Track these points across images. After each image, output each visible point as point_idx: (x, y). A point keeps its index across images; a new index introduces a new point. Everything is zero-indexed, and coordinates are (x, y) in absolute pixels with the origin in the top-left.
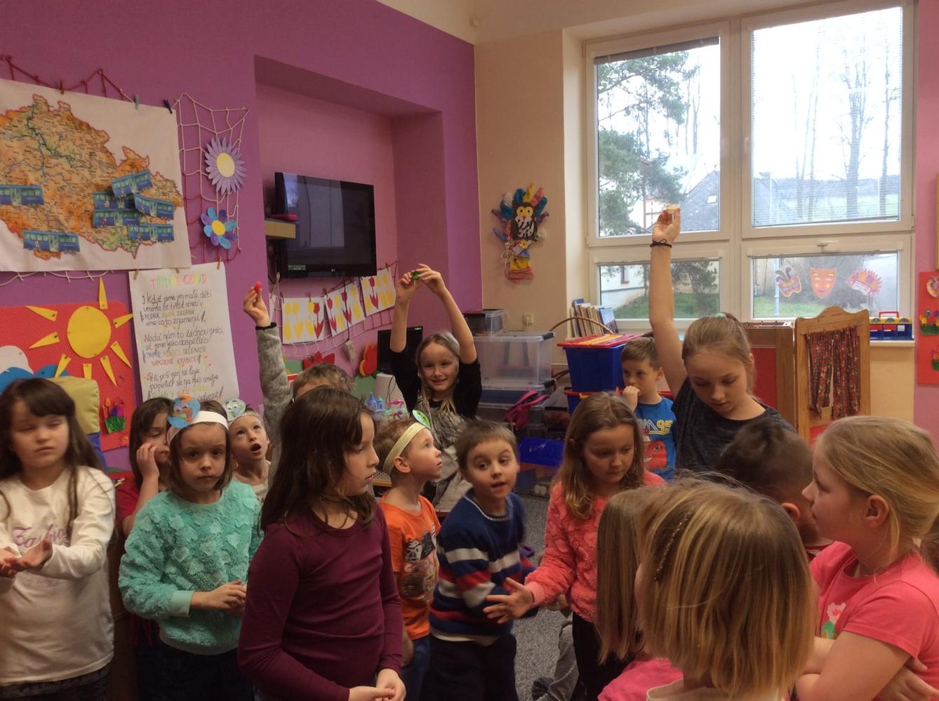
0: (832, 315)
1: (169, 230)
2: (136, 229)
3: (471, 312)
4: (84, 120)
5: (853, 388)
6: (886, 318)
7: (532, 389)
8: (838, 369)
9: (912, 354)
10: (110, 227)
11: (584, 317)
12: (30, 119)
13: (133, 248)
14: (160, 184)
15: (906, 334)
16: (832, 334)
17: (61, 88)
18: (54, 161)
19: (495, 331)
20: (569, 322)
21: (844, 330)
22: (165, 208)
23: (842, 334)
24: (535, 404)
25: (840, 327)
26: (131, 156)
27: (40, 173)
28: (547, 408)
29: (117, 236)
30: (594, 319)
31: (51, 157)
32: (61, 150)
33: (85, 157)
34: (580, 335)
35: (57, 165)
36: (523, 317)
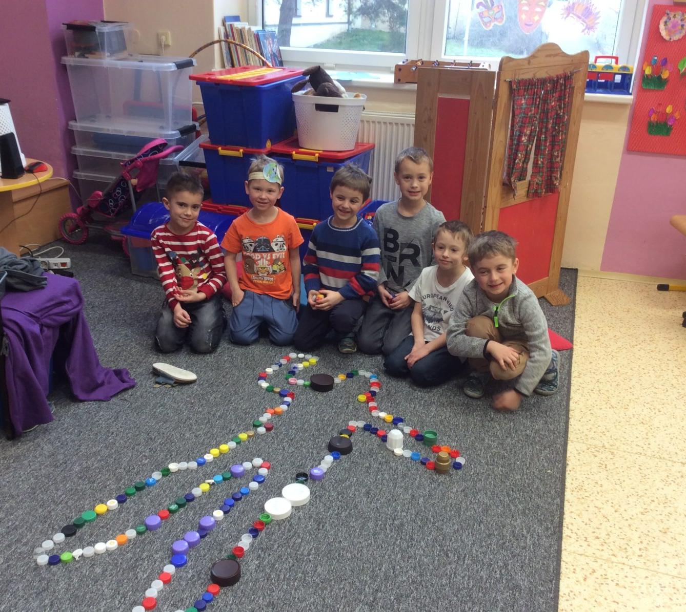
0: (547, 56)
3: (78, 23)
5: (558, 157)
6: (604, 65)
7: (161, 136)
8: (544, 130)
9: (627, 113)
11: (237, 42)
15: (623, 87)
16: (543, 82)
19: (113, 53)
20: (216, 46)
21: (557, 77)
23: (555, 82)
24: (166, 156)
25: (554, 73)
28: (182, 163)
30: (251, 45)
34: (233, 66)
36: (158, 35)
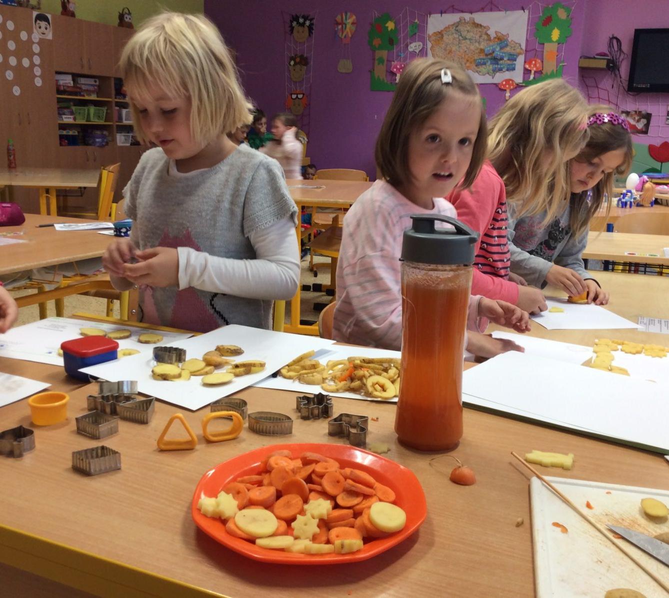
1: (513, 66)
2: (496, 66)
4: (479, 23)
10: (484, 66)
12: (457, 26)
13: (493, 74)
14: (513, 46)
17: (471, 13)
18: (464, 41)
22: (513, 56)
26: (499, 35)
27: (458, 46)
29: (486, 70)
31: (463, 40)
32: (467, 37)
33: (477, 37)
35: (464, 43)
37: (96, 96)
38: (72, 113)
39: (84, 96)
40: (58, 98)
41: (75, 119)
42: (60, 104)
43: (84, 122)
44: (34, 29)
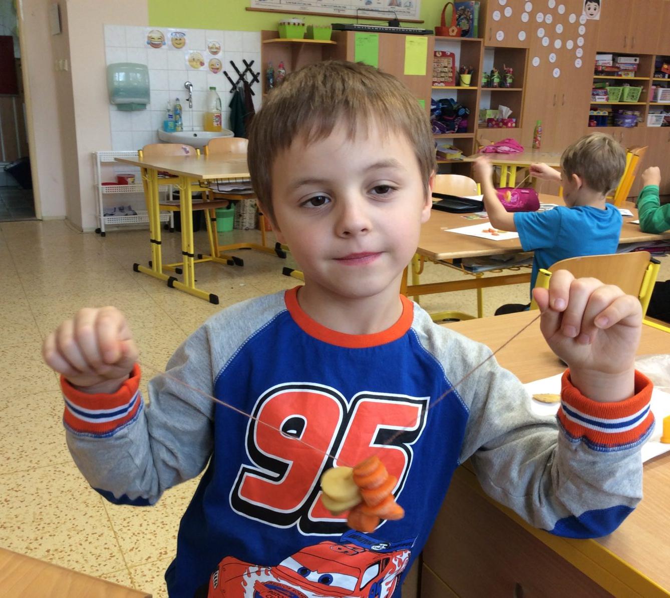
37: (633, 75)
38: (606, 93)
39: (621, 75)
40: (595, 79)
41: (607, 99)
42: (596, 85)
43: (616, 102)
44: (583, 10)
